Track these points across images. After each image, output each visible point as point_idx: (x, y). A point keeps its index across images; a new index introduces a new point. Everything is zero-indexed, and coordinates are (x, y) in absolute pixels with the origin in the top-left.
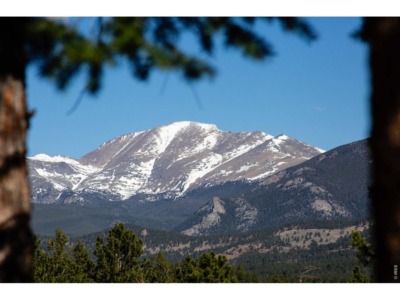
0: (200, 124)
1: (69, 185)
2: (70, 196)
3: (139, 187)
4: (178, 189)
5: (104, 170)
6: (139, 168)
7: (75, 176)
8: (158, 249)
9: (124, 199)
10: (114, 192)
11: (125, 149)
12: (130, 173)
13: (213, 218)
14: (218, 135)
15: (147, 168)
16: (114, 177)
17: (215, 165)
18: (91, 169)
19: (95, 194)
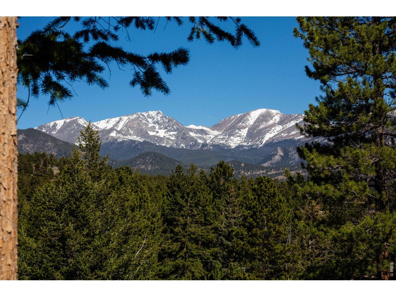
0: (271, 110)
1: (205, 140)
2: (206, 146)
3: (240, 142)
4: (260, 143)
5: (223, 133)
6: (240, 132)
7: (208, 136)
8: (249, 173)
9: (232, 148)
10: (228, 144)
11: (233, 123)
12: (236, 135)
13: (277, 158)
14: (280, 116)
15: (244, 132)
16: (227, 137)
17: (279, 131)
18: (216, 133)
19: (218, 145)
